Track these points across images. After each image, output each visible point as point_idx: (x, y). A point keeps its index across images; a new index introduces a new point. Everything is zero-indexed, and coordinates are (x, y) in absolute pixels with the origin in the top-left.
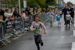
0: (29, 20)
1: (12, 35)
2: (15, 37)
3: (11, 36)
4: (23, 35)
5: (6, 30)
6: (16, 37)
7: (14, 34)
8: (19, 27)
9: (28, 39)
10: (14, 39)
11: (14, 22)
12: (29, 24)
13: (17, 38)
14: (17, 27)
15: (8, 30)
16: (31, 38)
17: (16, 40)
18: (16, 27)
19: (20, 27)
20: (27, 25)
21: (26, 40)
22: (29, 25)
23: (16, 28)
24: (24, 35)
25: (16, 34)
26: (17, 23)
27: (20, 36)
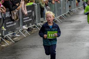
0: (31, 11)
4: (20, 40)
8: (12, 25)
9: (28, 46)
10: (3, 45)
12: (31, 19)
14: (9, 24)
16: (34, 44)
17: (6, 47)
18: (7, 23)
19: (15, 24)
20: (28, 20)
21: (24, 49)
22: (31, 21)
23: (7, 26)
24: (22, 39)
25: (7, 37)
26: (9, 16)
27: (14, 41)
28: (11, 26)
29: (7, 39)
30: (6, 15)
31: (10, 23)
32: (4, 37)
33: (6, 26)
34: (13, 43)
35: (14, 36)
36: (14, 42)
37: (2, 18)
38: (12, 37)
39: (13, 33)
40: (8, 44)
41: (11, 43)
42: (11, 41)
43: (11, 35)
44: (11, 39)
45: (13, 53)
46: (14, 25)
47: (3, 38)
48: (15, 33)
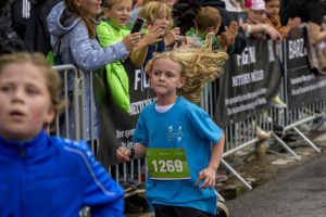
1: (263, 133)
2: (283, 151)
3: (262, 140)
5: (227, 102)
6: (293, 148)
7: (277, 129)
8: (312, 87)
11: (279, 47)
13: (295, 156)
14: (301, 85)
15: (238, 104)
17: (291, 168)
19: (322, 84)
23: (294, 92)
25: (292, 130)
26: (302, 55)
27: (318, 146)
28: (307, 93)
29: (293, 138)
30: (291, 49)
31: (304, 78)
32: (284, 133)
33: (289, 91)
34: (316, 152)
35: (320, 129)
36: (318, 150)
37: (277, 63)
38: (311, 131)
39: (314, 117)
40: (299, 158)
41: (306, 153)
42: (309, 146)
43: (308, 123)
44: (306, 139)
45: (317, 191)
46: (319, 90)
47: (279, 135)
48: (321, 118)
